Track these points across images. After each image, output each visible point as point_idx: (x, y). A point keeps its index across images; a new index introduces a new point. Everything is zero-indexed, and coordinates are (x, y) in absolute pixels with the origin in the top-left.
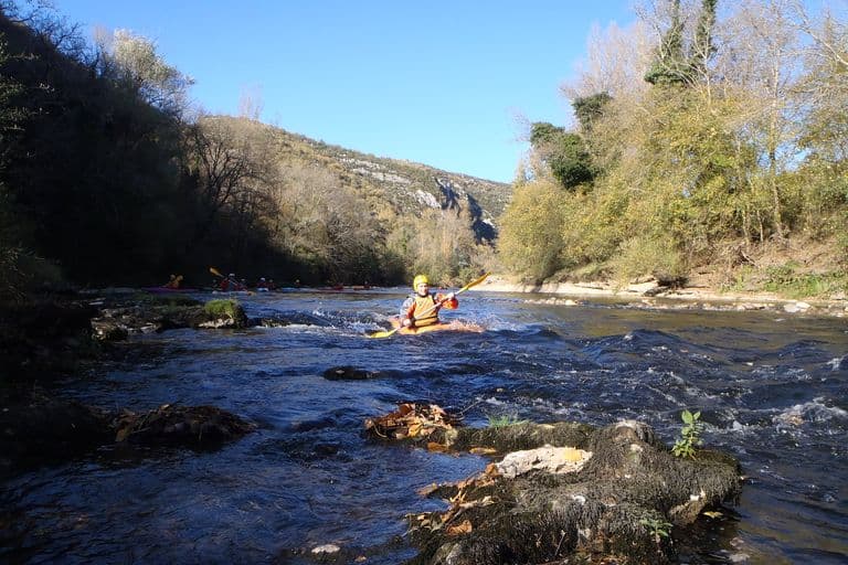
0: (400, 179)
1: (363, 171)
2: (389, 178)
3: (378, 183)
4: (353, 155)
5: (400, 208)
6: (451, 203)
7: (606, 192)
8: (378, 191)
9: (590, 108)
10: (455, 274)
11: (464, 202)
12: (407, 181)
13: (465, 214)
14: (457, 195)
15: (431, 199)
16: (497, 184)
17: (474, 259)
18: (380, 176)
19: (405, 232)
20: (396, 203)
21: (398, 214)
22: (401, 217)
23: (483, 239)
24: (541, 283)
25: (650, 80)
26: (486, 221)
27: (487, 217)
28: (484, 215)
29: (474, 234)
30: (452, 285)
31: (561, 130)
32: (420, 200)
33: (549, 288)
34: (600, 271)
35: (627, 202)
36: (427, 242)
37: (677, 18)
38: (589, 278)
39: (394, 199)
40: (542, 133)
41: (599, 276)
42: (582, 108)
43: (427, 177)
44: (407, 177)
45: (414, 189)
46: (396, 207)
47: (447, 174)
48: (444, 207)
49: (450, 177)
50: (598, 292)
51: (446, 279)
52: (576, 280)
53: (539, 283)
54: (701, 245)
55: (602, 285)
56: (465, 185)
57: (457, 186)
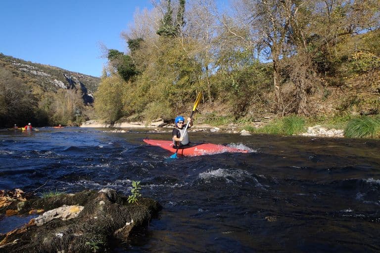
0: (45, 74)
1: (25, 69)
2: (39, 73)
3: (34, 76)
4: (19, 61)
5: (46, 88)
6: (71, 86)
7: (141, 81)
8: (34, 80)
10: (74, 119)
11: (78, 86)
12: (49, 75)
13: (79, 91)
14: (75, 83)
15: (62, 84)
16: (94, 77)
17: (84, 113)
18: (35, 72)
19: (48, 100)
20: (44, 86)
21: (45, 91)
22: (46, 93)
23: (88, 103)
24: (114, 123)
25: (159, 33)
26: (89, 95)
27: (90, 93)
28: (88, 92)
29: (83, 101)
30: (73, 126)
31: (122, 54)
32: (56, 85)
33: (117, 125)
34: (139, 117)
35: (150, 86)
36: (60, 105)
37: (169, 8)
38: (135, 120)
39: (43, 84)
40: (113, 54)
41: (140, 119)
42: (131, 44)
43: (60, 74)
44: (49, 73)
45: (53, 79)
46: (43, 88)
47: (70, 72)
48: (68, 88)
49: (71, 73)
50: (139, 126)
51: (70, 122)
52: (129, 121)
53: (113, 123)
54: (180, 105)
55: (140, 123)
56: (79, 77)
57: (74, 78)
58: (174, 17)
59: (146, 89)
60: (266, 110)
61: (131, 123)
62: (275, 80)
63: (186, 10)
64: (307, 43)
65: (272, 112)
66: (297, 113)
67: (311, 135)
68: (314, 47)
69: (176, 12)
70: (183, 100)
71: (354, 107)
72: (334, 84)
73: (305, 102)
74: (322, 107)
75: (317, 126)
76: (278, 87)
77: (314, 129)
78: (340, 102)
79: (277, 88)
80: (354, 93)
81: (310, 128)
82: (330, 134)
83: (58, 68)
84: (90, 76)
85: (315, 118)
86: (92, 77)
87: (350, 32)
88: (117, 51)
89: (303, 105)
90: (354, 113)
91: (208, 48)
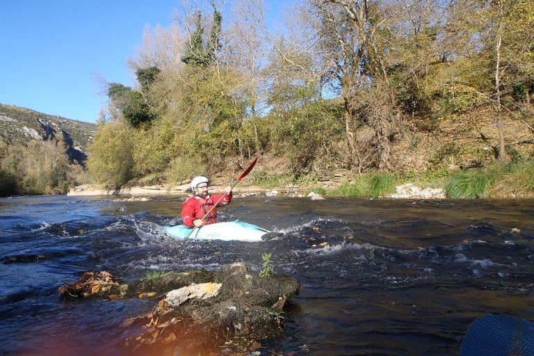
0: (9, 119)
5: (10, 140)
6: (50, 136)
7: (160, 129)
9: (148, 76)
10: (55, 185)
11: (59, 135)
12: (15, 121)
13: (61, 143)
14: (55, 131)
15: (35, 134)
16: (83, 123)
17: (69, 174)
19: (15, 157)
20: (7, 136)
21: (8, 144)
22: (11, 146)
23: (75, 160)
24: (120, 188)
25: (184, 61)
26: (76, 148)
27: (77, 146)
28: (75, 144)
29: (68, 157)
30: (53, 193)
31: (129, 89)
32: (26, 134)
33: (124, 191)
34: (158, 179)
35: (173, 135)
36: (33, 164)
37: (200, 26)
38: (151, 183)
39: (5, 133)
40: (116, 91)
41: (158, 181)
42: (142, 75)
43: (31, 118)
44: (15, 117)
45: (21, 126)
46: (6, 139)
47: (46, 115)
48: (45, 139)
49: (48, 117)
50: (157, 192)
51: (48, 189)
52: (142, 185)
53: (118, 188)
54: (218, 160)
55: (159, 187)
56: (60, 123)
57: (53, 124)
58: (206, 38)
59: (168, 140)
60: (336, 165)
61: (146, 187)
62: (347, 125)
63: (223, 29)
64: (388, 74)
65: (344, 167)
66: (378, 168)
67: (402, 196)
68: (396, 79)
69: (208, 31)
70: (221, 154)
71: (452, 158)
72: (424, 129)
73: (388, 152)
74: (410, 159)
75: (408, 185)
76: (351, 134)
77: (404, 188)
78: (433, 152)
79: (350, 136)
80: (450, 139)
81: (399, 188)
82: (427, 194)
83: (28, 110)
84: (77, 121)
85: (402, 173)
86: (81, 122)
87: (444, 60)
88: (122, 86)
89: (385, 156)
90: (452, 167)
91: (256, 81)
